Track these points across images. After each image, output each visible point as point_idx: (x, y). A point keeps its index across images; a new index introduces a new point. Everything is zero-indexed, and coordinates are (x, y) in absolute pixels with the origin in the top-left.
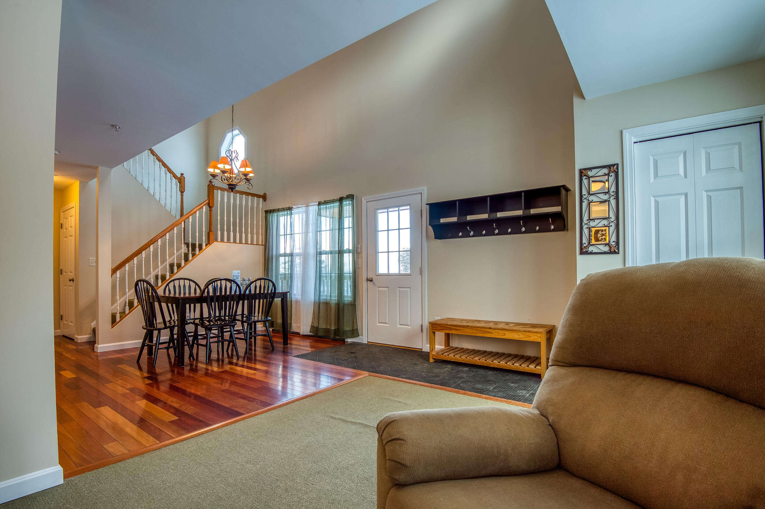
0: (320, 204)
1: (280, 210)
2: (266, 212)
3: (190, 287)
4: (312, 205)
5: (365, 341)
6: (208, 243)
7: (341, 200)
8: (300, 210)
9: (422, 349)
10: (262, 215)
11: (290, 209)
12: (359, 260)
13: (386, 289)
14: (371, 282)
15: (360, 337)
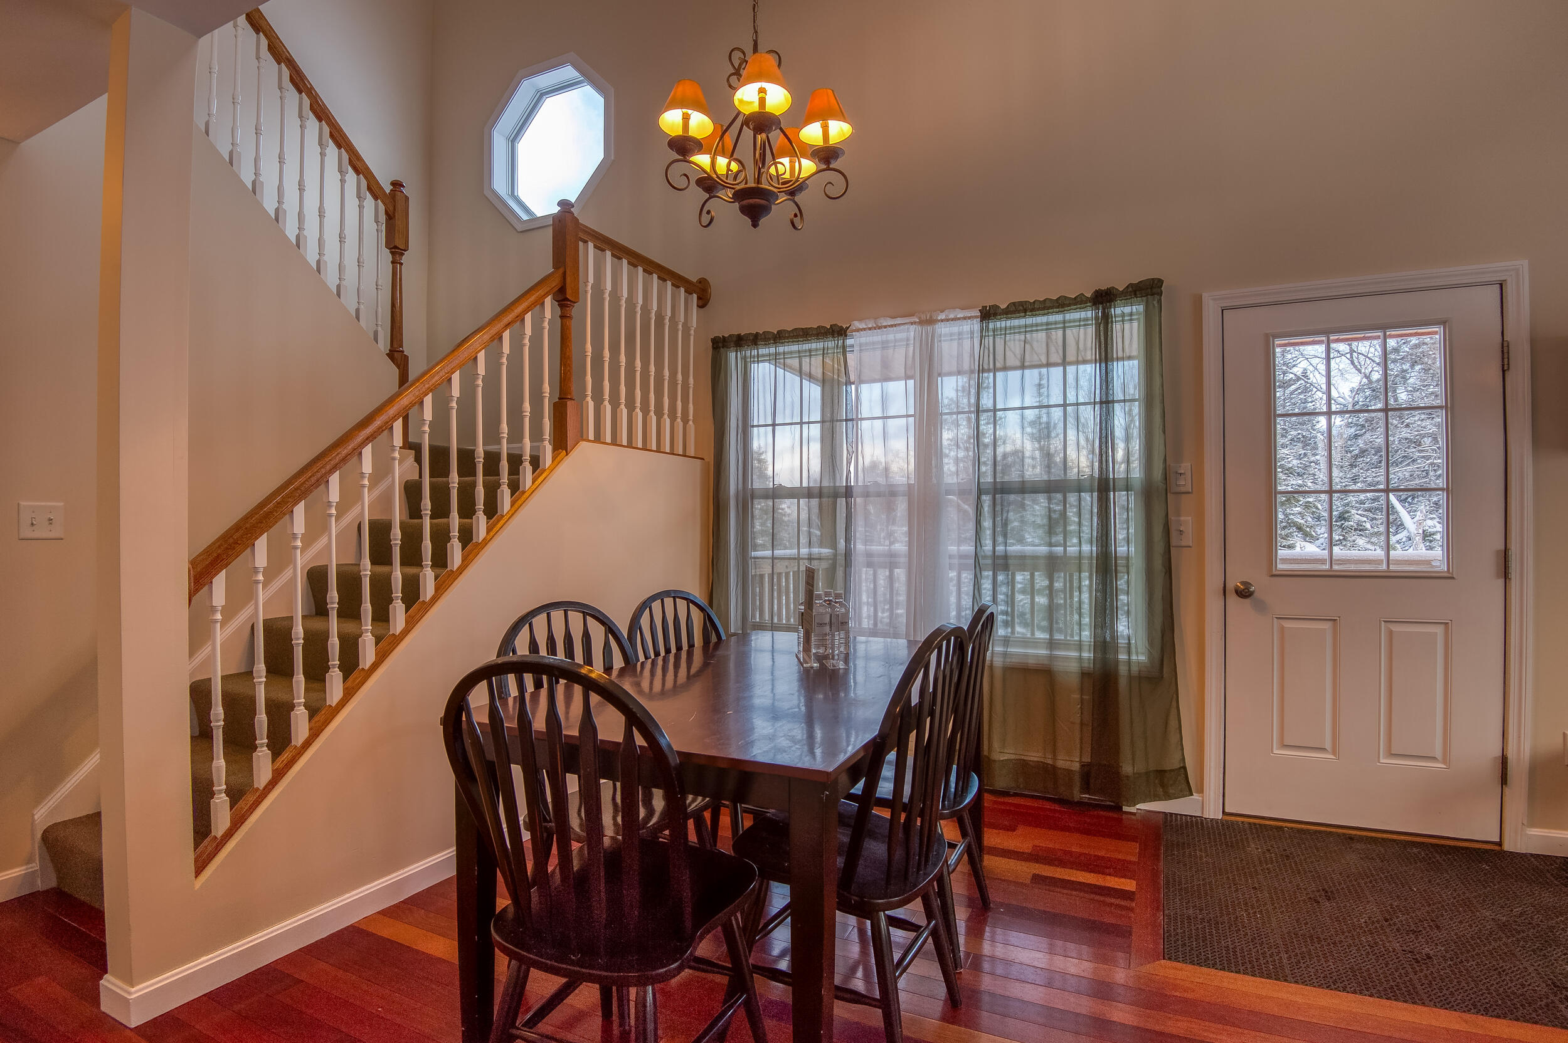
0: (988, 314)
1: (785, 338)
2: (720, 345)
3: (586, 636)
4: (952, 316)
5: (1213, 812)
6: (561, 444)
7: (1104, 299)
8: (891, 337)
9: (1500, 844)
10: (696, 351)
11: (839, 332)
12: (1182, 518)
13: (1327, 626)
14: (1247, 601)
15: (1196, 796)
